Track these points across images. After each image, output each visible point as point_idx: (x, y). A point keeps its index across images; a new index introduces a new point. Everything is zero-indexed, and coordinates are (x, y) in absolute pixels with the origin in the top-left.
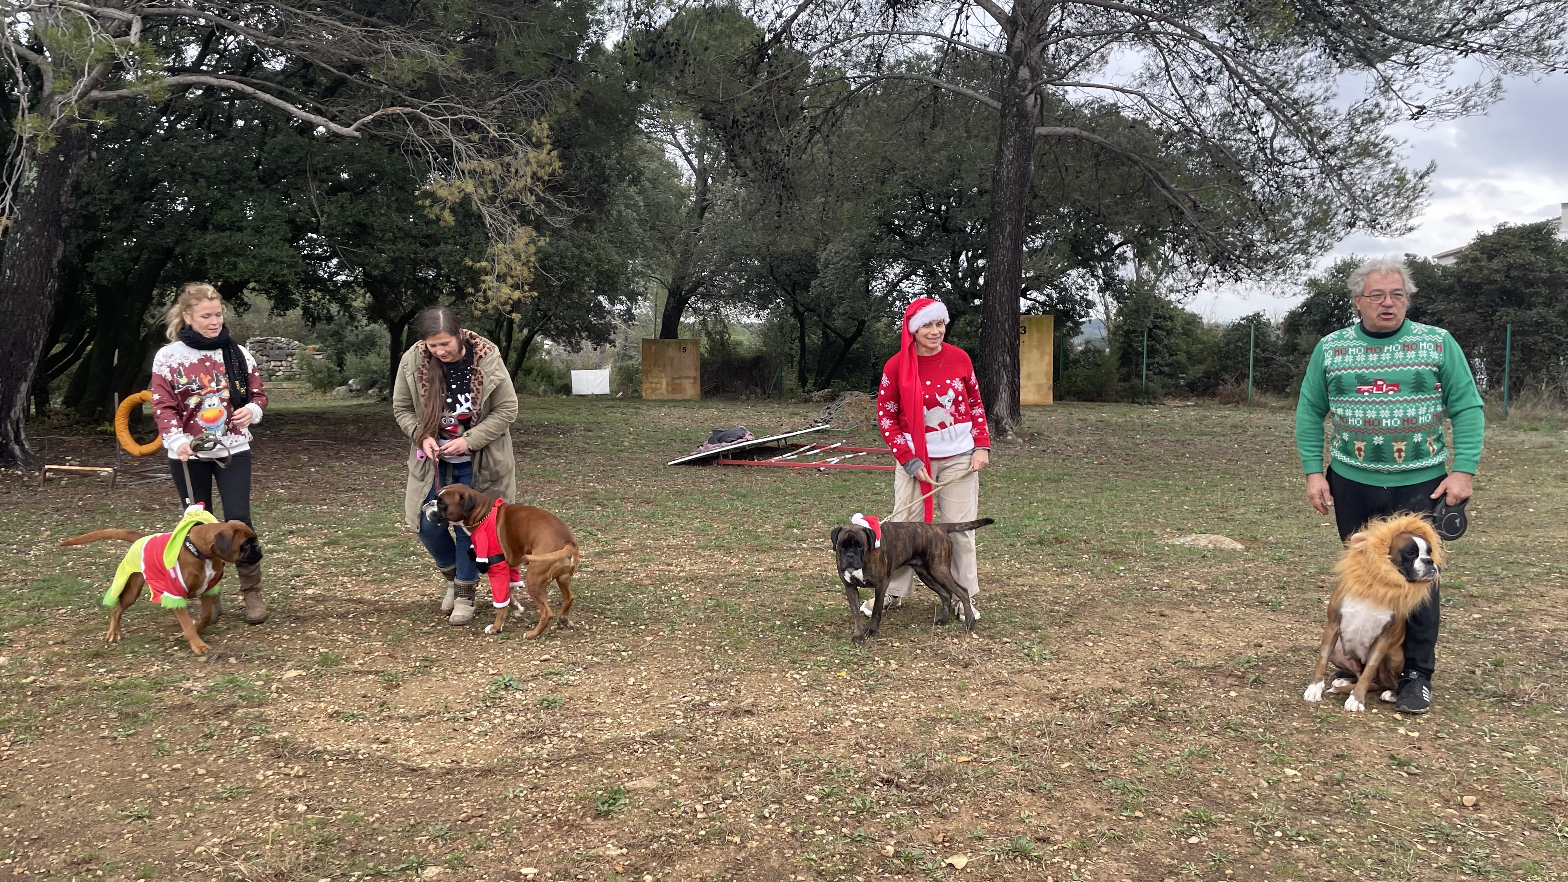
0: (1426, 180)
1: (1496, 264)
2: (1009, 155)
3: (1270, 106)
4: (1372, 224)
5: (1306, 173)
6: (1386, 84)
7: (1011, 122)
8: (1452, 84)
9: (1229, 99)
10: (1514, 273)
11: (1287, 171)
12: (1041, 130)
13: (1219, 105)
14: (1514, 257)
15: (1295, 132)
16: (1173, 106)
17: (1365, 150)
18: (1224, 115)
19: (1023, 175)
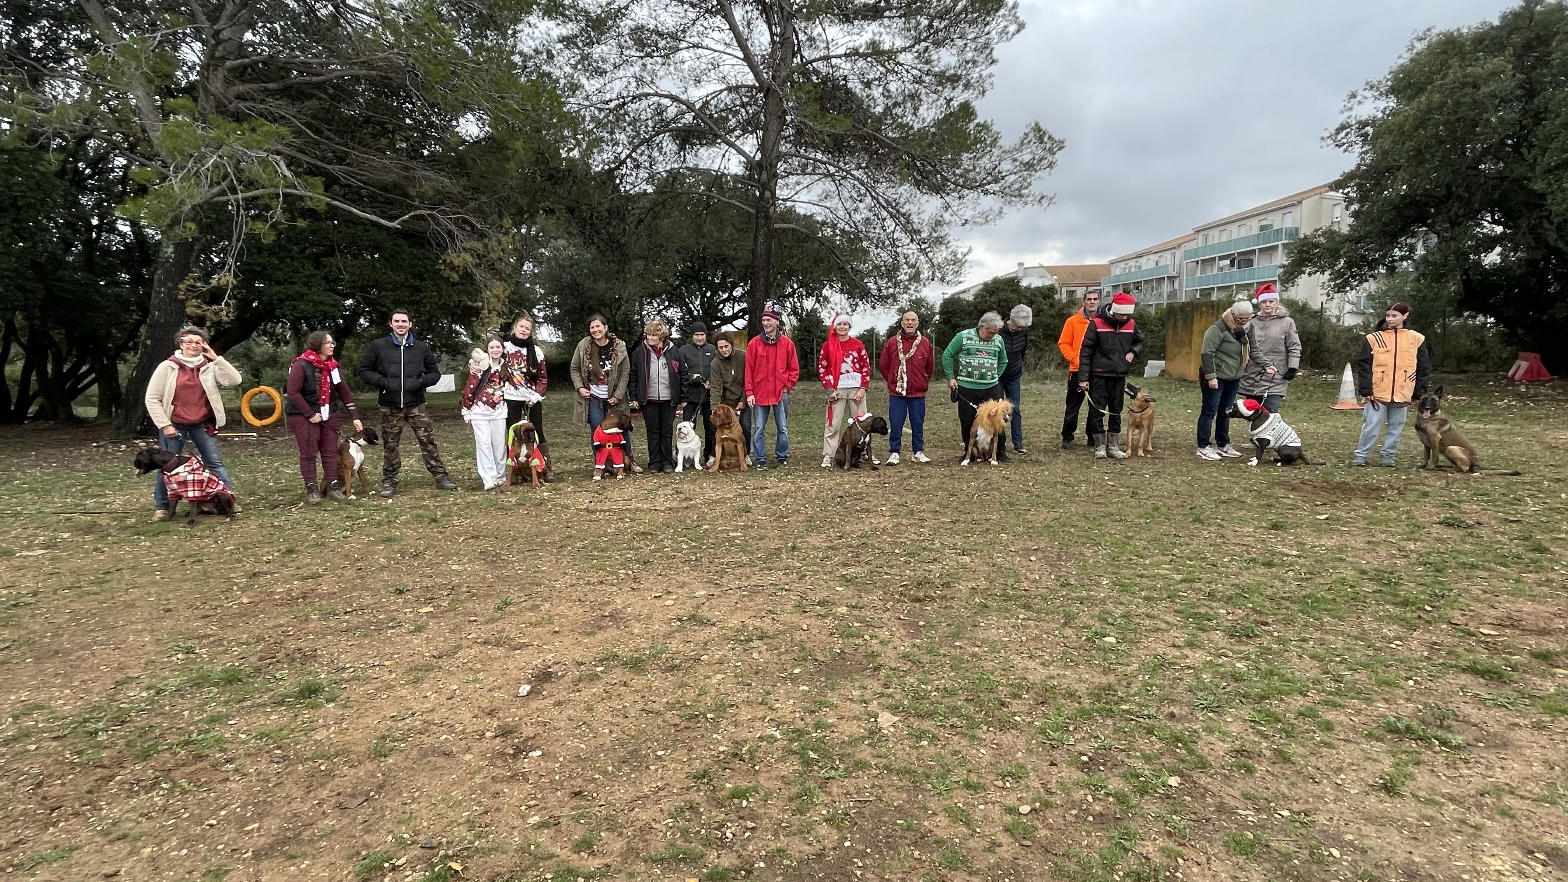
0: (967, 257)
1: (993, 299)
2: (761, 239)
3: (892, 216)
4: (942, 279)
5: (910, 252)
6: (947, 207)
7: (762, 221)
8: (979, 209)
9: (870, 211)
10: (1002, 304)
11: (899, 250)
12: (777, 226)
13: (866, 214)
14: (1002, 295)
15: (906, 230)
16: (841, 213)
17: (940, 241)
18: (868, 219)
19: (769, 250)
